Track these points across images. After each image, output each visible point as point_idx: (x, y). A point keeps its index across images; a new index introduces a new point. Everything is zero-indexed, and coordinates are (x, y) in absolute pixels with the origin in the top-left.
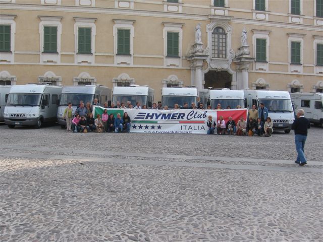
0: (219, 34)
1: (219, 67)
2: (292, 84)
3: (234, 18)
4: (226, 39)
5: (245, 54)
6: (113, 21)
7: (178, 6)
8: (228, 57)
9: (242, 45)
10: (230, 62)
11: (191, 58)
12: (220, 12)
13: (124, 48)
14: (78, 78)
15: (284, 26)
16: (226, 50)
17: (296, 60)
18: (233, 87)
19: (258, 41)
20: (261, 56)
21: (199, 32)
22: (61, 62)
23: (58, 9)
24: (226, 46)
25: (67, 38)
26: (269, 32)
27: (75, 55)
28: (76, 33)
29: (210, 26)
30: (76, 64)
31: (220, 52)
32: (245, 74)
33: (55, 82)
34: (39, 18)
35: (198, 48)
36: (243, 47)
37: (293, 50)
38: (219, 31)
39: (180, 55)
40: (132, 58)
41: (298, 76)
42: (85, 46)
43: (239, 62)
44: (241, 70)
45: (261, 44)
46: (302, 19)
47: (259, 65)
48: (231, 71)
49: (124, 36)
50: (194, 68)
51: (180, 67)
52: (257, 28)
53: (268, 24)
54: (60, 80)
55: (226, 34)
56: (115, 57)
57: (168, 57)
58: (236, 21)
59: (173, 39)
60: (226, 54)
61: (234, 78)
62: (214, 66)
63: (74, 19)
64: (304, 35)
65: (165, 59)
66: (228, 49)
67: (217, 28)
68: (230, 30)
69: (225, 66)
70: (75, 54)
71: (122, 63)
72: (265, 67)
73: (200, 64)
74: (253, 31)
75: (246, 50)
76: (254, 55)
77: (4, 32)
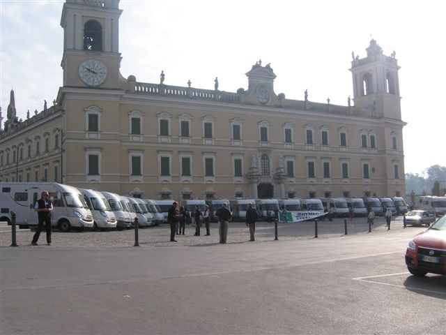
0: (264, 159)
1: (266, 182)
3: (273, 148)
4: (269, 162)
5: (282, 173)
6: (203, 153)
8: (271, 175)
9: (279, 167)
10: (272, 177)
11: (250, 177)
12: (265, 145)
13: (209, 172)
14: (183, 191)
15: (303, 152)
16: (269, 170)
17: (312, 175)
18: (275, 195)
19: (288, 162)
20: (291, 174)
22: (172, 181)
23: (170, 146)
24: (269, 167)
25: (175, 165)
26: (295, 157)
27: (181, 177)
28: (181, 162)
29: (259, 155)
30: (181, 182)
31: (266, 171)
32: (283, 185)
34: (158, 152)
35: (255, 170)
37: (309, 168)
38: (265, 157)
39: (243, 174)
41: (314, 185)
42: (186, 172)
43: (278, 178)
44: (279, 183)
45: (290, 164)
47: (289, 179)
48: (273, 184)
49: (209, 162)
50: (252, 183)
51: (243, 182)
53: (293, 151)
54: (172, 193)
55: (269, 159)
56: (205, 177)
57: (235, 176)
58: (274, 150)
59: (238, 163)
60: (269, 173)
61: (275, 188)
62: (263, 181)
63: (179, 152)
65: (234, 178)
66: (271, 168)
67: (264, 155)
68: (271, 156)
69: (269, 180)
70: (181, 175)
71: (208, 181)
72: (293, 180)
73: (256, 180)
74: (285, 156)
75: (282, 170)
76: (286, 173)
77: (136, 161)
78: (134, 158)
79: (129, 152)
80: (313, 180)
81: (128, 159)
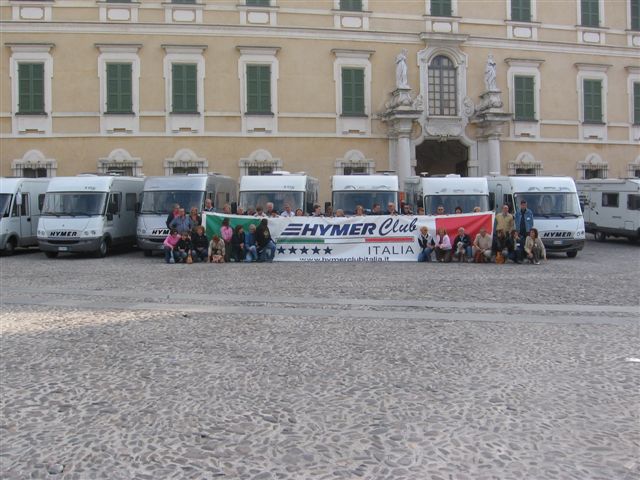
0: (441, 68)
1: (443, 133)
2: (586, 161)
3: (470, 37)
4: (455, 77)
5: (493, 106)
6: (238, 49)
7: (361, 18)
8: (460, 114)
9: (487, 89)
10: (465, 121)
11: (389, 118)
12: (442, 26)
13: (259, 103)
14: (173, 160)
15: (569, 50)
16: (456, 100)
17: (593, 115)
18: (471, 171)
19: (519, 80)
20: (525, 110)
21: (403, 67)
22: (141, 130)
23: (133, 30)
24: (455, 92)
25: (151, 84)
26: (540, 63)
27: (167, 117)
28: (168, 75)
29: (425, 55)
30: (168, 133)
31: (445, 104)
32: (495, 145)
33: (131, 168)
34: (97, 47)
35: (402, 97)
36: (489, 93)
37: (587, 97)
38: (442, 63)
39: (367, 111)
40: (276, 119)
41: (598, 146)
42: (185, 99)
43: (482, 122)
44: (485, 138)
45: (524, 85)
46: (603, 36)
47: (521, 128)
48: (467, 141)
49: (259, 78)
50: (395, 137)
51: (368, 135)
52: (516, 56)
53: (535, 47)
54: (140, 164)
55: (455, 69)
56: (244, 119)
57: (344, 115)
58: (474, 43)
59: (353, 81)
60: (456, 108)
61: (473, 153)
62: (434, 130)
63: (164, 48)
64: (608, 66)
65: (339, 121)
66: (460, 98)
67: (439, 58)
68: (463, 61)
69: (456, 130)
70: (167, 114)
71: (256, 130)
72: (533, 129)
73: (406, 127)
74: (507, 62)
75: (495, 99)
76: (511, 107)
77: (31, 76)
78: (24, 69)
79: (11, 53)
80: (600, 131)
81: (7, 70)
